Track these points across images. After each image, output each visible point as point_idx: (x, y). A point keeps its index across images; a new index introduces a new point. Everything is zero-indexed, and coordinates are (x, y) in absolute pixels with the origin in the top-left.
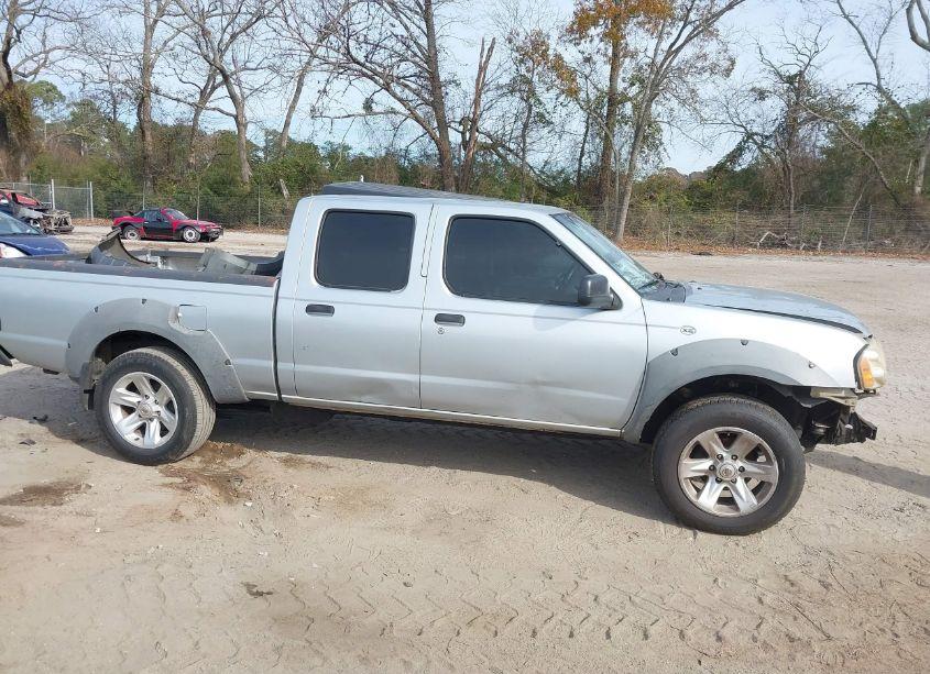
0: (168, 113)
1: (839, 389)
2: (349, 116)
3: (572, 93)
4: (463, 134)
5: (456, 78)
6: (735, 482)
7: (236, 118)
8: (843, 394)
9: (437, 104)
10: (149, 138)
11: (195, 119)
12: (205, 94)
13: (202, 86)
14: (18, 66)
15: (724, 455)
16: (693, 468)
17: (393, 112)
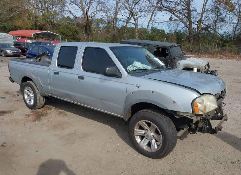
0: (120, 24)
1: (188, 113)
2: (163, 22)
3: (232, 10)
4: (197, 25)
5: (195, 9)
6: (152, 140)
7: (135, 24)
8: (189, 115)
9: (189, 17)
10: (115, 31)
11: (126, 25)
12: (129, 19)
13: (128, 17)
14: (90, 15)
15: (149, 130)
16: (139, 133)
17: (176, 20)
